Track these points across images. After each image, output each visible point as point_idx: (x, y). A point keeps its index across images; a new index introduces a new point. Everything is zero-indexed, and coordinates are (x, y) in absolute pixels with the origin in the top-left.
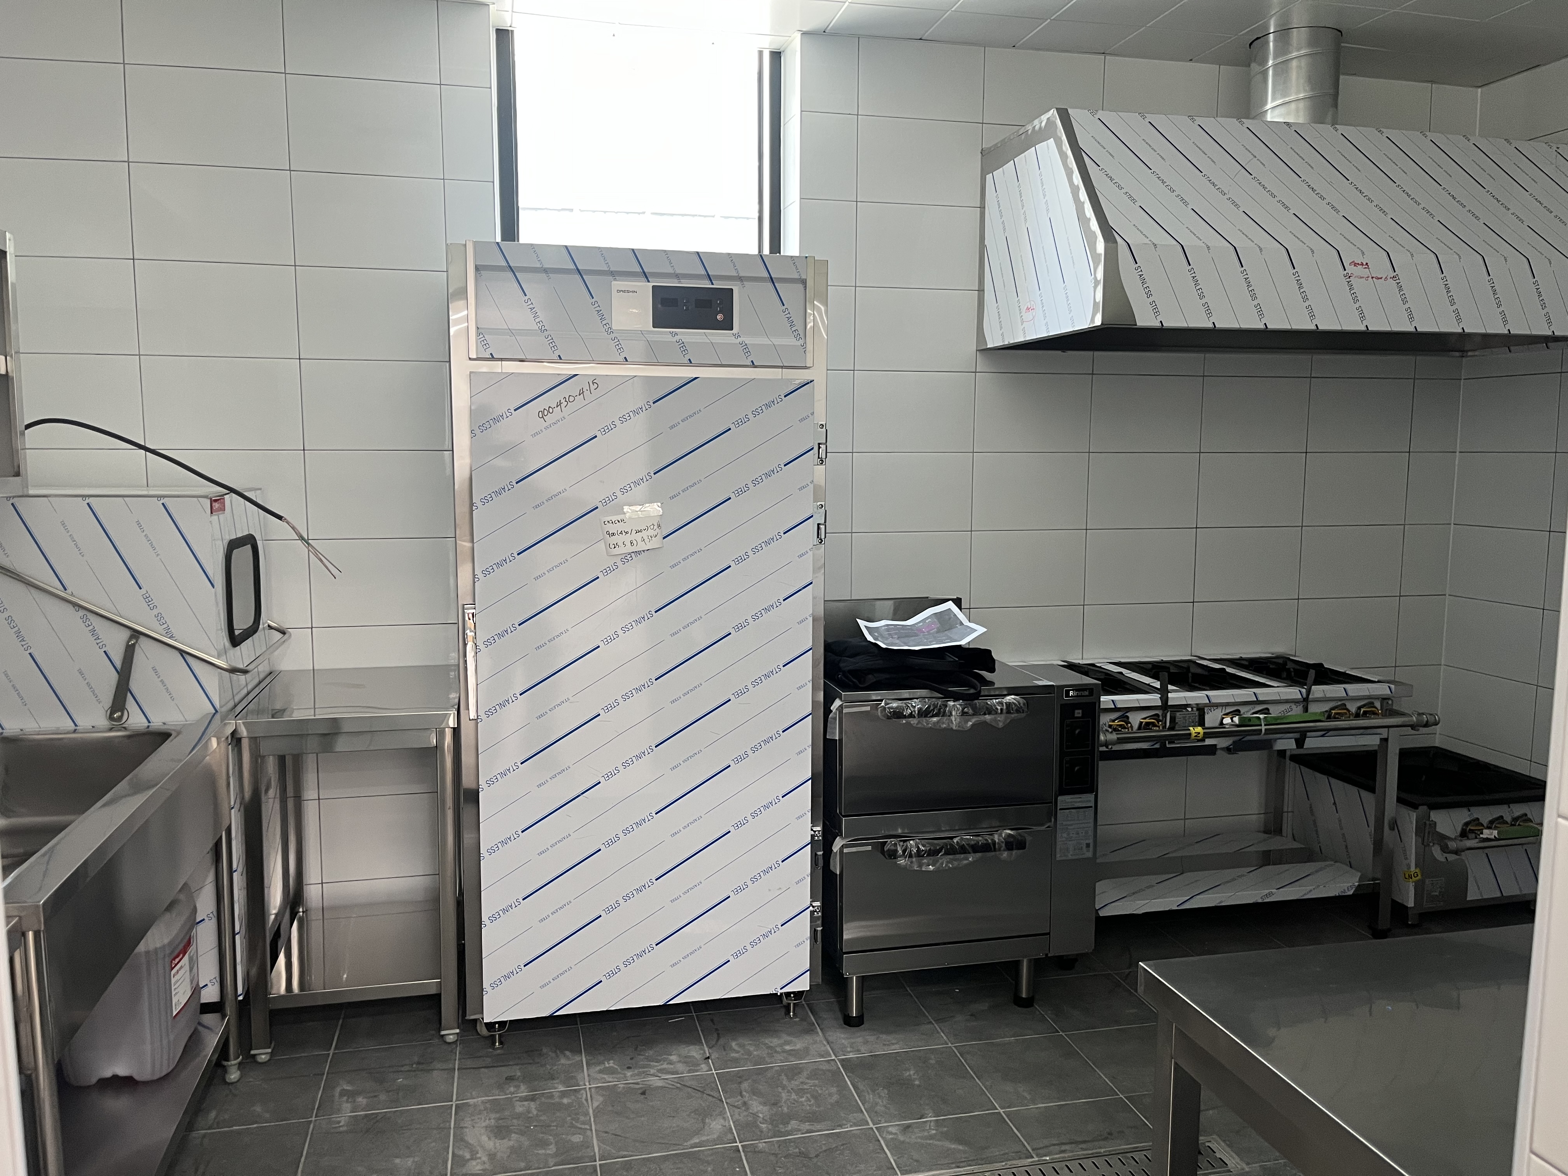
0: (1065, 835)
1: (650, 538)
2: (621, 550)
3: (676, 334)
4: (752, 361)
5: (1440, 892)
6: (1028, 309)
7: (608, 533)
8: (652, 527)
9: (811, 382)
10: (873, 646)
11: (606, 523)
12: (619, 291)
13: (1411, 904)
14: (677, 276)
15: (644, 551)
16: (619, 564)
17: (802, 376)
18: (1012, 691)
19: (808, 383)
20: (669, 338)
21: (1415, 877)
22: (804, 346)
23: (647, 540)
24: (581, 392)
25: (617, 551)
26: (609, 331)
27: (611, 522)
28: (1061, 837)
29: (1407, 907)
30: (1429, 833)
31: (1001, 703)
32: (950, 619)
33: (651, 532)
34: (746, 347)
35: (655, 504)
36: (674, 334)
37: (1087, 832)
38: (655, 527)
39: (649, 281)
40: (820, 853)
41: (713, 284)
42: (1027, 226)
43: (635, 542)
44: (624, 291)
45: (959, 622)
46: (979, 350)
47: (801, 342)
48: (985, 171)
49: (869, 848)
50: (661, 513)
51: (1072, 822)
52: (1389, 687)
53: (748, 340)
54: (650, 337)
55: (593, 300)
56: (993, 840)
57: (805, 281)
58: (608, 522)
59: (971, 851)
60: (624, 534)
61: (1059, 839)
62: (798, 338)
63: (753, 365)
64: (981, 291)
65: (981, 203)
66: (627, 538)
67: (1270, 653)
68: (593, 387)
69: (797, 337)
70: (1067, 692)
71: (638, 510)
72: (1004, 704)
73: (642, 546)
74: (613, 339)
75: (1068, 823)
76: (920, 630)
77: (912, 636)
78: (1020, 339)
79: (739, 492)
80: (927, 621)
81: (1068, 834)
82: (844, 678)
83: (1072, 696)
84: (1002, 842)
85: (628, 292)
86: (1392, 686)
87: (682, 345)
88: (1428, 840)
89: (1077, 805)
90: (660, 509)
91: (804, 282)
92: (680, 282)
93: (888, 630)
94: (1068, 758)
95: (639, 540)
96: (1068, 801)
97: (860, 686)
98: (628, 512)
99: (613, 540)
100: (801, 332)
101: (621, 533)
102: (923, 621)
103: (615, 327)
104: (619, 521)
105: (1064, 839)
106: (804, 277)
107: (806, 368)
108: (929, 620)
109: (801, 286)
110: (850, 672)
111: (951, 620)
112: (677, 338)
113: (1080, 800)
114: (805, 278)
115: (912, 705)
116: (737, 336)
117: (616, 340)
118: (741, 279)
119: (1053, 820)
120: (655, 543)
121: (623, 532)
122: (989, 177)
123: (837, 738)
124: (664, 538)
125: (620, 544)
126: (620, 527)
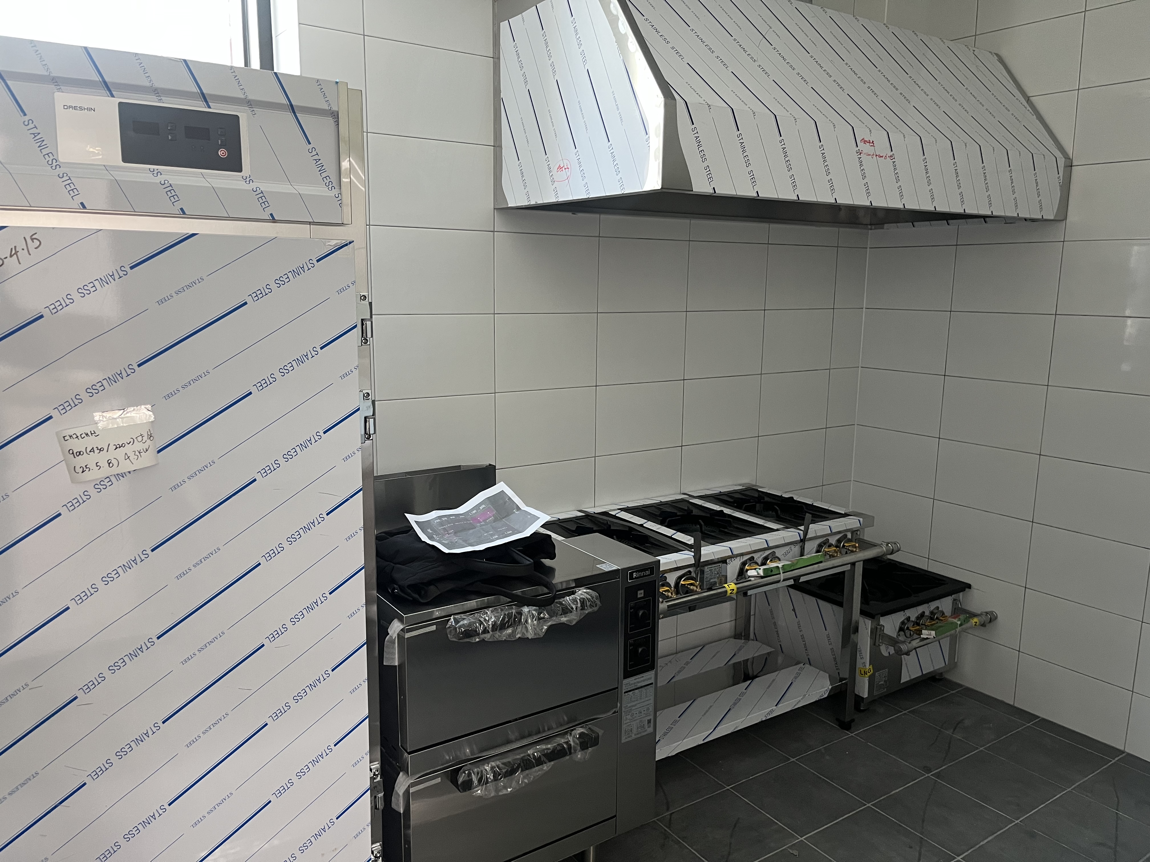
0: (629, 717)
1: (137, 453)
2: (94, 474)
3: (159, 173)
4: (271, 215)
5: (885, 681)
6: (560, 168)
7: (71, 452)
8: (140, 439)
9: (350, 243)
10: (430, 549)
11: (67, 438)
12: (67, 107)
13: (866, 695)
14: (157, 92)
15: (129, 472)
16: (92, 492)
17: (338, 236)
18: (580, 583)
19: (346, 245)
20: (149, 178)
21: (869, 673)
22: (339, 197)
23: (132, 457)
24: (13, 252)
25: (88, 476)
26: (54, 164)
27: (75, 436)
28: (626, 719)
29: (863, 698)
30: (880, 635)
31: (575, 601)
32: (505, 503)
33: (138, 446)
34: (261, 195)
35: (143, 407)
36: (155, 172)
37: (648, 709)
38: (145, 438)
39: (113, 96)
40: (381, 795)
41: (209, 107)
42: (556, 78)
43: (114, 462)
44: (75, 108)
45: (515, 507)
46: (496, 209)
47: (335, 192)
48: (498, 18)
49: (439, 780)
50: (152, 419)
51: (636, 702)
52: (859, 520)
53: (264, 187)
54: (120, 176)
55: (26, 118)
56: (567, 743)
57: (336, 114)
58: (71, 436)
59: (547, 761)
60: (97, 451)
61: (624, 721)
62: (330, 187)
63: (273, 220)
64: (497, 146)
65: (494, 53)
66: (102, 458)
67: (740, 485)
68: (32, 245)
69: (329, 185)
70: (631, 574)
71: (115, 416)
72: (578, 601)
73: (126, 466)
74: (61, 175)
75: (633, 704)
76: (475, 519)
77: (469, 529)
78: (551, 199)
79: (263, 385)
80: (481, 508)
81: (632, 715)
82: (400, 593)
83: (636, 578)
84: (577, 744)
85: (81, 109)
86: (861, 519)
87: (170, 190)
88: (879, 641)
89: (639, 685)
90: (151, 413)
91: (335, 116)
92: (160, 101)
93: (441, 524)
94: (631, 641)
95: (121, 458)
96: (631, 682)
97: (422, 601)
98: (100, 420)
99: (81, 461)
100: (334, 179)
101: (92, 450)
102: (477, 507)
103: (62, 158)
104: (87, 434)
105: (628, 721)
106: (335, 108)
107: (342, 224)
108: (483, 506)
109: (331, 121)
110: (409, 586)
111: (507, 504)
112: (161, 178)
113: (642, 679)
114: (337, 110)
115: (485, 620)
116: (248, 180)
117: (66, 178)
118: (250, 103)
119: (619, 705)
120: (147, 460)
121: (95, 449)
122: (504, 25)
123: (397, 664)
124: (159, 452)
125: (92, 466)
126: (90, 442)
